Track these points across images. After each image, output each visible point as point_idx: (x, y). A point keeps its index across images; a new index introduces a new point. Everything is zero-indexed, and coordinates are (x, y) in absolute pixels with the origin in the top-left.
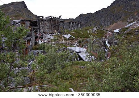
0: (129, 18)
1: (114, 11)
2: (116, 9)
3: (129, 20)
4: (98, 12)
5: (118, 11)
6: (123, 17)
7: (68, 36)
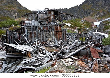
0: (96, 14)
1: (85, 8)
2: (86, 7)
3: (96, 16)
4: (72, 8)
5: (88, 9)
6: (92, 13)
7: (69, 25)
